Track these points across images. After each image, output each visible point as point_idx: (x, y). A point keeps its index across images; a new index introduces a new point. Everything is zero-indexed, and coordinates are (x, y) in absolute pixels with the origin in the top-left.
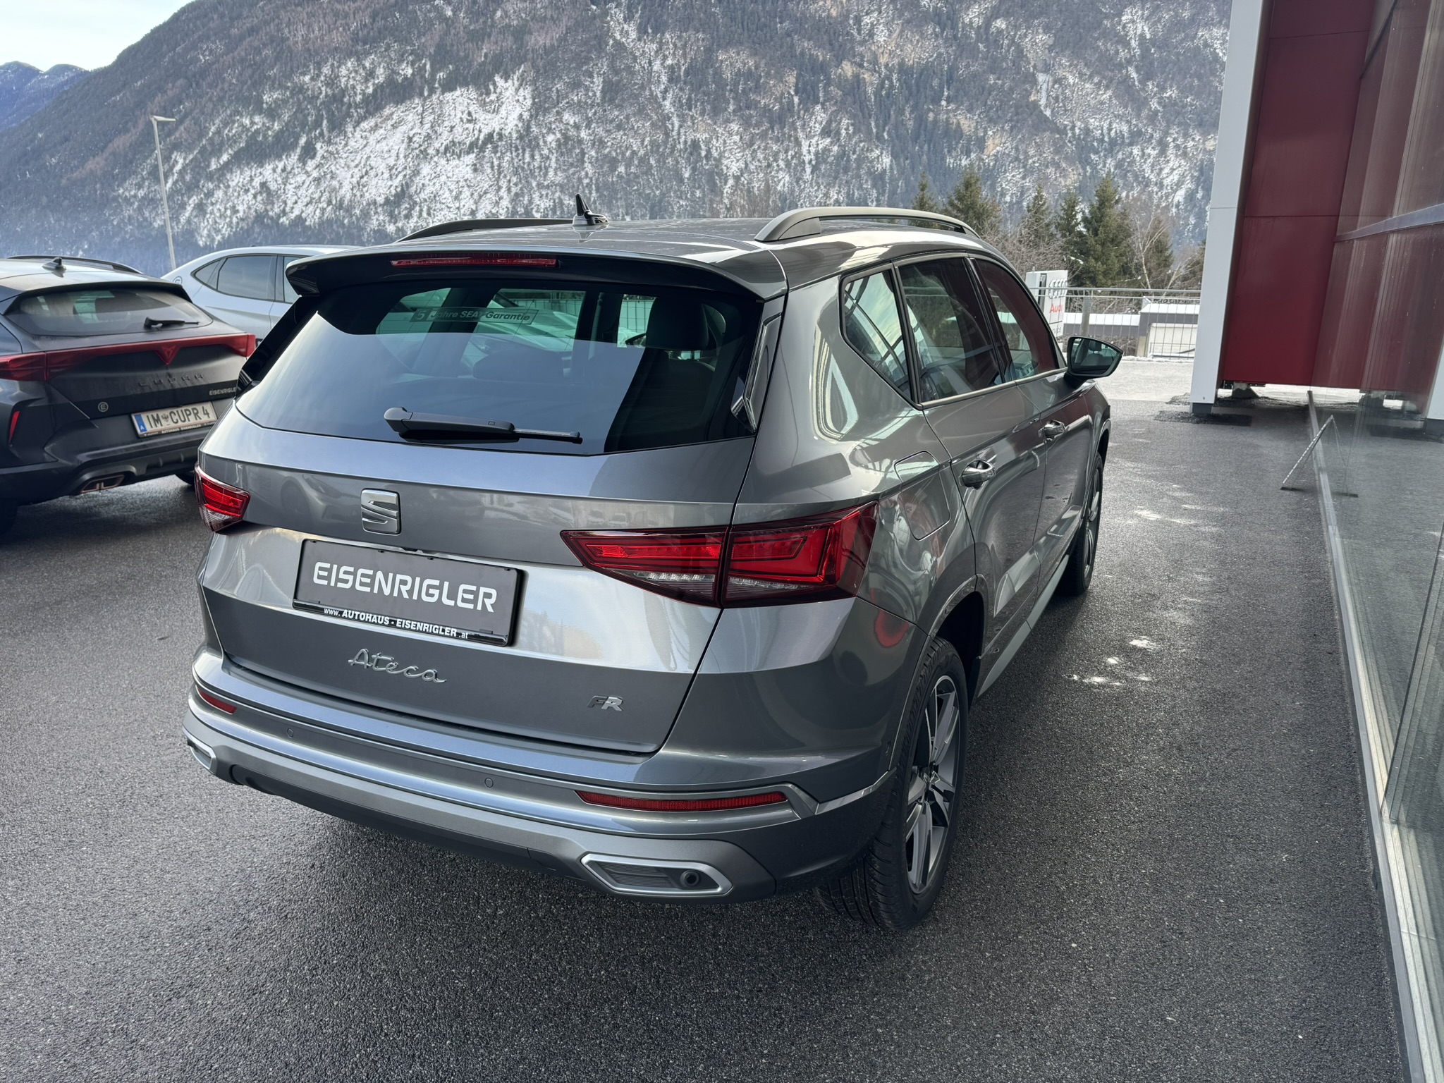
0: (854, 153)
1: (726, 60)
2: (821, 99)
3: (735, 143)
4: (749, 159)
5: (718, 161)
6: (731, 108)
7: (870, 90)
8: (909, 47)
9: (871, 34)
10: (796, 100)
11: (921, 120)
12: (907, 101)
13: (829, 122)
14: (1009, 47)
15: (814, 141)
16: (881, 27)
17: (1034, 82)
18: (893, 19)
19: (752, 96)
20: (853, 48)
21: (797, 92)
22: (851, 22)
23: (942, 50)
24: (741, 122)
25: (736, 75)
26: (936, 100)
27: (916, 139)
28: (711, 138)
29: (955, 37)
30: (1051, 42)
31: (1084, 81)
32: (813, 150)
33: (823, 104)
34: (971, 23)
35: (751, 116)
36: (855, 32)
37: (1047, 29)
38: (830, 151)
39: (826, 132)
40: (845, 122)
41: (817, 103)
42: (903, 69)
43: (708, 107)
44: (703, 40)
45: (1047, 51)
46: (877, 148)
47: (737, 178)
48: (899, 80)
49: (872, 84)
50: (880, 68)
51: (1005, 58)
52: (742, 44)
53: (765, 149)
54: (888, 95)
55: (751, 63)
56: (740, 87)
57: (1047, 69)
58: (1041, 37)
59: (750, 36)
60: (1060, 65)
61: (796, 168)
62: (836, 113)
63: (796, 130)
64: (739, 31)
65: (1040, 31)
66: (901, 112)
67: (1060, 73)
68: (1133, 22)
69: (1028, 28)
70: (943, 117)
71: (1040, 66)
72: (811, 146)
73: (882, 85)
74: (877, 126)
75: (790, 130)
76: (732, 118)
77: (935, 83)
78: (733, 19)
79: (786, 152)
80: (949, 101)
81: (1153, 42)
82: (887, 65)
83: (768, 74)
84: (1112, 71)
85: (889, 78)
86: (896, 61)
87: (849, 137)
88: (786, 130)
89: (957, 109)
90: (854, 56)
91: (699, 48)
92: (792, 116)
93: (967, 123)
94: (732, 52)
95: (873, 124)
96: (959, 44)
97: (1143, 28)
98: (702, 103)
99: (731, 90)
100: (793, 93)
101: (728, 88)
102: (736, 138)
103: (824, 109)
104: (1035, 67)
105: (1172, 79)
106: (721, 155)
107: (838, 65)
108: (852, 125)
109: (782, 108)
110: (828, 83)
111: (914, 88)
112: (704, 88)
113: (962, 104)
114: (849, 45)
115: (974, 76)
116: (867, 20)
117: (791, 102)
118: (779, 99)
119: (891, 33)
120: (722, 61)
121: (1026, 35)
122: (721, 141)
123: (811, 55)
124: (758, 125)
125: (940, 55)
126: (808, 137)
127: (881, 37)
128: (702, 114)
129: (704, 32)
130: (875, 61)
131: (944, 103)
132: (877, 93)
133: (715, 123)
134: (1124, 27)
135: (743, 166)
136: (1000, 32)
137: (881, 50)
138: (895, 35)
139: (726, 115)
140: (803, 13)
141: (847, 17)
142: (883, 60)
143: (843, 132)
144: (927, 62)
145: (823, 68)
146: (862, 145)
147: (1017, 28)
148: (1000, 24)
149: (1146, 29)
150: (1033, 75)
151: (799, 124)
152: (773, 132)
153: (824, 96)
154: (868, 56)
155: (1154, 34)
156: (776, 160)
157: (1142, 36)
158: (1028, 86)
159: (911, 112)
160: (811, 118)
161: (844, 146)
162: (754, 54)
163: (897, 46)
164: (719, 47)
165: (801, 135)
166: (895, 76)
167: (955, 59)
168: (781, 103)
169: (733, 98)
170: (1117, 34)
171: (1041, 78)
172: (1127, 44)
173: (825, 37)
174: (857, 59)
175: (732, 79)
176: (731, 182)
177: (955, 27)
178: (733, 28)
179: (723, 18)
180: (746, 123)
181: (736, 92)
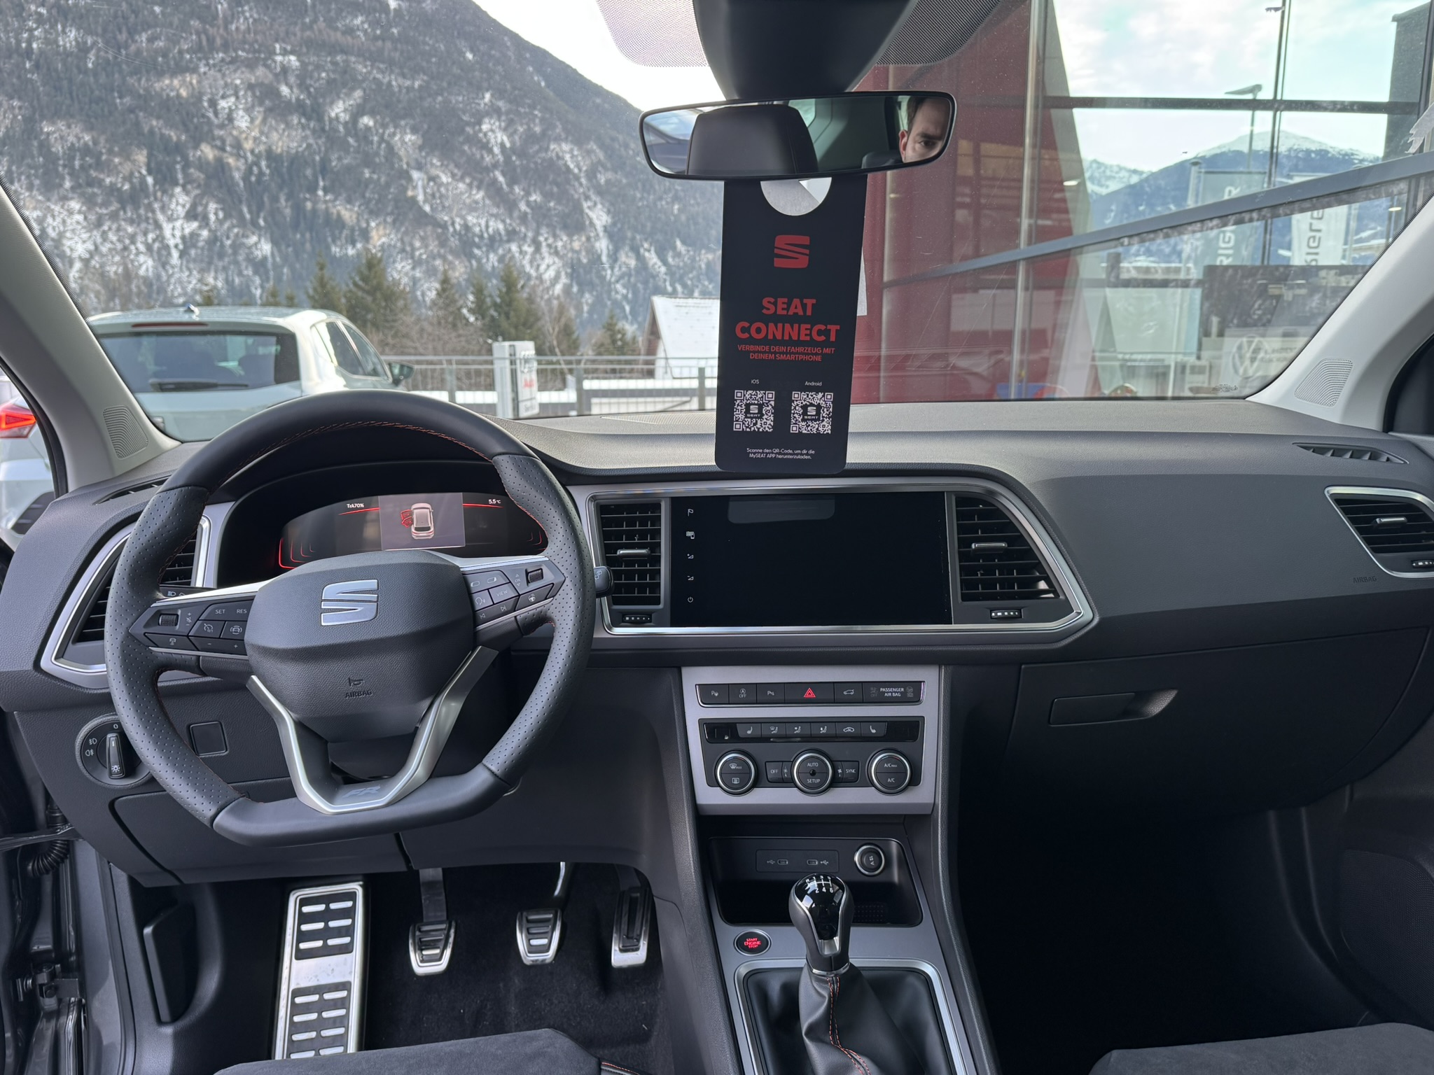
0: (228, 238)
1: (54, 132)
2: (181, 181)
3: (78, 223)
4: (99, 240)
5: (58, 242)
6: (68, 184)
7: (237, 175)
8: (275, 136)
9: (230, 119)
10: (150, 180)
11: (298, 208)
12: (281, 188)
13: (194, 205)
14: (380, 143)
15: (178, 224)
16: (241, 113)
17: (410, 179)
18: (253, 106)
19: (93, 173)
20: (211, 131)
21: (150, 172)
22: (206, 104)
23: (311, 141)
24: (83, 200)
25: (69, 149)
26: (312, 189)
27: (296, 226)
28: (45, 217)
29: (323, 130)
30: (420, 142)
31: (457, 180)
32: (178, 234)
33: (184, 187)
34: (337, 118)
35: (94, 195)
36: (211, 115)
37: (414, 130)
38: (199, 235)
39: (191, 215)
40: (212, 206)
41: (176, 184)
42: (270, 155)
43: (37, 182)
44: (20, 108)
45: (417, 151)
46: (253, 233)
47: (86, 262)
48: (268, 166)
49: (238, 169)
50: (245, 154)
51: (377, 154)
52: (72, 116)
53: (118, 230)
54: (259, 181)
55: (87, 138)
56: (77, 163)
57: (420, 167)
58: (409, 137)
59: (81, 109)
60: (432, 164)
61: (161, 253)
62: (201, 196)
63: (153, 212)
64: (68, 102)
65: (408, 131)
66: (275, 199)
67: (434, 172)
68: (492, 131)
69: (396, 127)
70: (322, 206)
71: (413, 163)
72: (175, 230)
73: (249, 171)
74: (250, 212)
75: (147, 212)
76: (70, 195)
77: (309, 172)
78: (58, 89)
79: (145, 234)
80: (326, 190)
81: (513, 150)
82: (252, 152)
83: (110, 152)
84: (481, 173)
85: (257, 164)
86: (262, 148)
87: (220, 222)
88: (142, 211)
89: (335, 199)
90: (214, 139)
91: (15, 117)
92: (147, 197)
93: (348, 213)
94: (61, 125)
95: (245, 210)
96: (328, 137)
97: (502, 137)
98: (28, 177)
99: (65, 166)
100: (144, 172)
101: (61, 162)
102: (80, 218)
103: (187, 193)
104: (408, 164)
105: (535, 185)
106: (61, 235)
107: (196, 147)
108: (222, 209)
109: (133, 187)
110: (187, 165)
111: (286, 177)
112: (29, 161)
113: (340, 194)
114: (206, 128)
115: (349, 169)
116: (223, 104)
117: (143, 180)
118: (129, 178)
119: (252, 120)
120: (48, 134)
121: (394, 134)
122: (58, 220)
123: (162, 135)
124: (105, 204)
125: (309, 146)
126: (171, 219)
127: (242, 121)
128: (30, 187)
129: (20, 99)
130: (238, 146)
131: (320, 193)
132: (246, 178)
133: (49, 200)
134: (485, 134)
135: (92, 248)
136: (368, 128)
137: (244, 136)
138: (258, 122)
139: (62, 192)
140: (146, 90)
141: (200, 100)
142: (248, 145)
143: (212, 217)
144: (297, 152)
145: (178, 149)
146: (236, 230)
147: (384, 126)
148: (367, 121)
149: (505, 138)
150: (407, 172)
151: (156, 206)
152: (125, 212)
153: (184, 178)
154: (229, 140)
155: (513, 143)
156: (133, 242)
157: (502, 145)
158: (404, 182)
159: (287, 200)
160: (170, 200)
161: (216, 231)
162: (90, 128)
163: (262, 133)
164: (43, 117)
165: (161, 217)
166: (263, 163)
167: (327, 151)
168: (131, 183)
169: (70, 174)
170: (480, 141)
171: (416, 175)
172: (490, 151)
173: (177, 118)
174: (218, 143)
175: (64, 153)
176: (78, 265)
177: (320, 119)
178: (59, 98)
179: (44, 85)
180: (90, 202)
181: (72, 168)
